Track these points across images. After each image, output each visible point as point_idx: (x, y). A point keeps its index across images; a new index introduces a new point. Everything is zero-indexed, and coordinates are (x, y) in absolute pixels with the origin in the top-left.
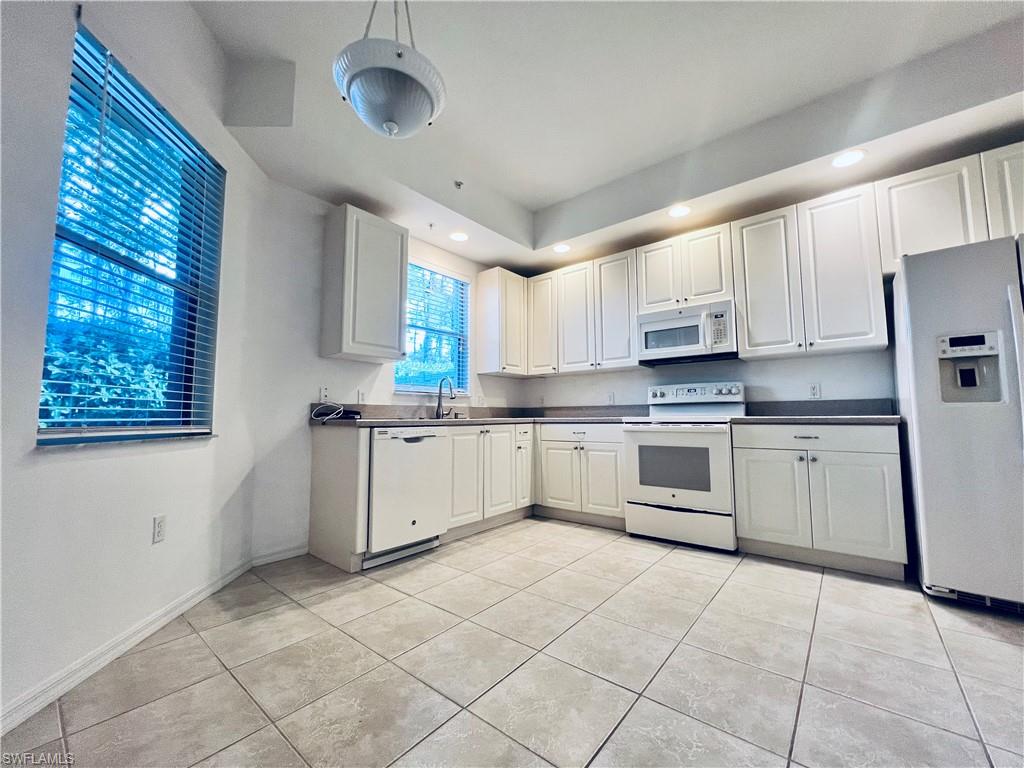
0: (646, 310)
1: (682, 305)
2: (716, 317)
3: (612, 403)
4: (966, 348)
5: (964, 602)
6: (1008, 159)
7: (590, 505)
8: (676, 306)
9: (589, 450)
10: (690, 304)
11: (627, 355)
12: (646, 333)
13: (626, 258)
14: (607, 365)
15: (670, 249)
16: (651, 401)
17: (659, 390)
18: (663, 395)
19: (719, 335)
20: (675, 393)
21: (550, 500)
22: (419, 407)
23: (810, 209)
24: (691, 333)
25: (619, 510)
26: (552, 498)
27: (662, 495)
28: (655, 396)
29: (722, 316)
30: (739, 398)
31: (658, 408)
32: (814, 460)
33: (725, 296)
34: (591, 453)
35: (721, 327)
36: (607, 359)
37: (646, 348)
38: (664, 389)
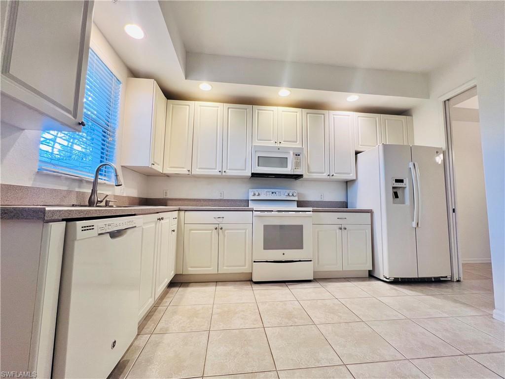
0: (257, 143)
1: (278, 145)
2: (296, 155)
3: (222, 198)
4: (399, 183)
5: (396, 282)
6: (388, 119)
7: (225, 268)
8: (274, 145)
9: (225, 230)
10: (281, 145)
11: (244, 168)
12: (258, 157)
13: (246, 109)
14: (230, 173)
15: (272, 112)
16: (251, 197)
17: (257, 191)
18: (259, 195)
19: (297, 165)
20: (265, 194)
21: (190, 269)
22: (69, 192)
23: (334, 115)
24: (283, 161)
25: (246, 267)
26: (192, 267)
27: (277, 254)
28: (254, 195)
29: (299, 155)
30: (296, 199)
31: (253, 202)
32: (345, 229)
33: (298, 145)
34: (226, 231)
35: (298, 161)
36: (229, 169)
37: (258, 166)
38: (260, 191)
